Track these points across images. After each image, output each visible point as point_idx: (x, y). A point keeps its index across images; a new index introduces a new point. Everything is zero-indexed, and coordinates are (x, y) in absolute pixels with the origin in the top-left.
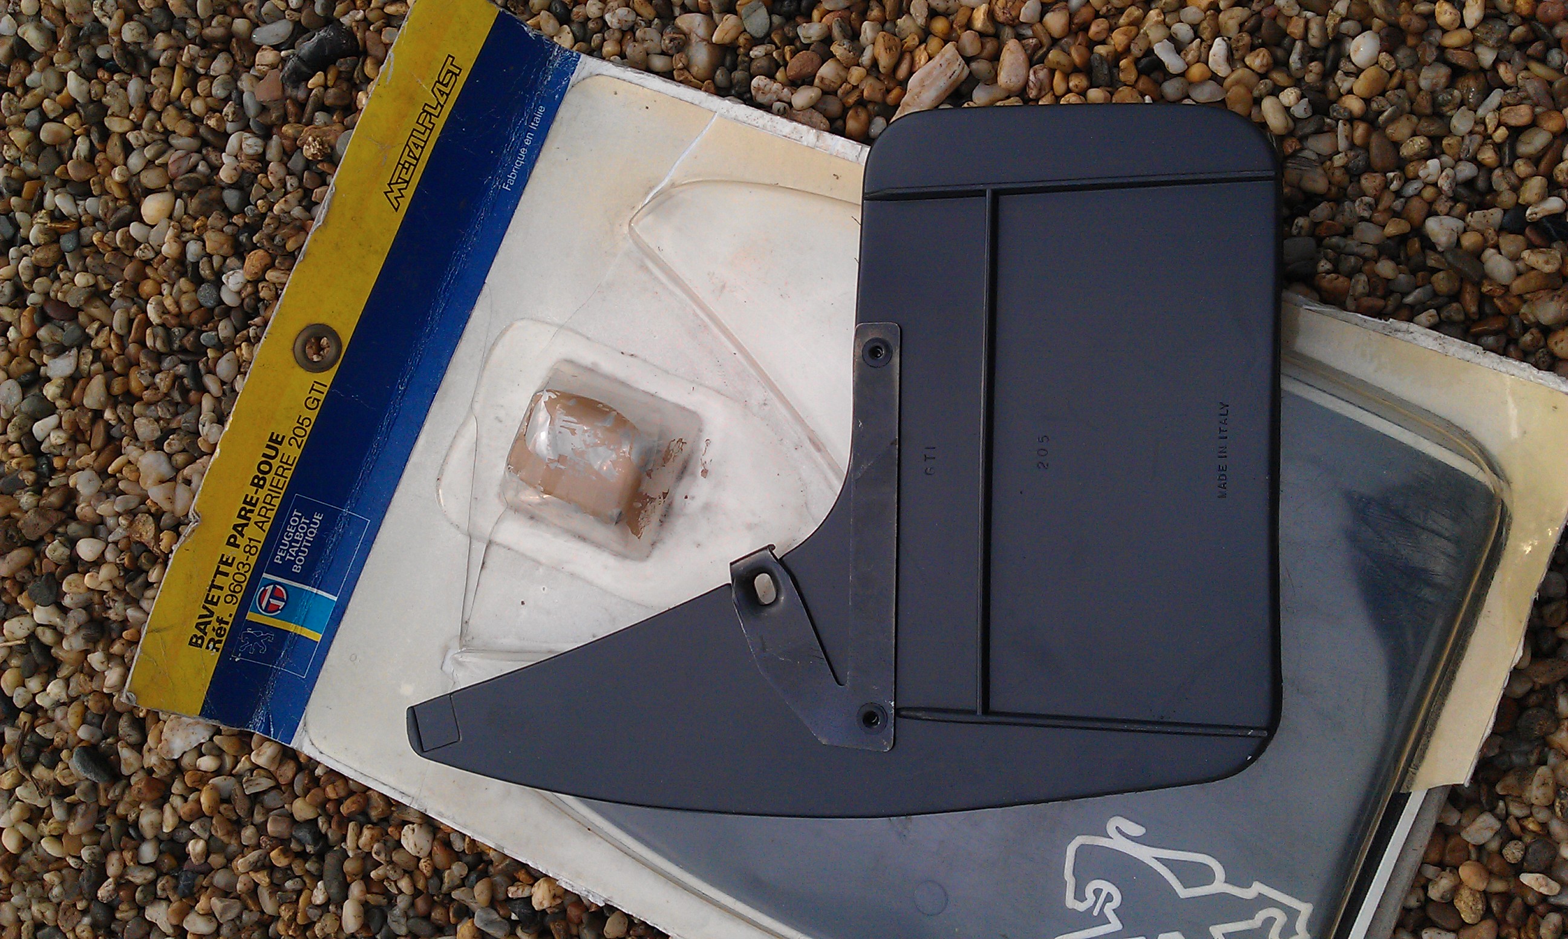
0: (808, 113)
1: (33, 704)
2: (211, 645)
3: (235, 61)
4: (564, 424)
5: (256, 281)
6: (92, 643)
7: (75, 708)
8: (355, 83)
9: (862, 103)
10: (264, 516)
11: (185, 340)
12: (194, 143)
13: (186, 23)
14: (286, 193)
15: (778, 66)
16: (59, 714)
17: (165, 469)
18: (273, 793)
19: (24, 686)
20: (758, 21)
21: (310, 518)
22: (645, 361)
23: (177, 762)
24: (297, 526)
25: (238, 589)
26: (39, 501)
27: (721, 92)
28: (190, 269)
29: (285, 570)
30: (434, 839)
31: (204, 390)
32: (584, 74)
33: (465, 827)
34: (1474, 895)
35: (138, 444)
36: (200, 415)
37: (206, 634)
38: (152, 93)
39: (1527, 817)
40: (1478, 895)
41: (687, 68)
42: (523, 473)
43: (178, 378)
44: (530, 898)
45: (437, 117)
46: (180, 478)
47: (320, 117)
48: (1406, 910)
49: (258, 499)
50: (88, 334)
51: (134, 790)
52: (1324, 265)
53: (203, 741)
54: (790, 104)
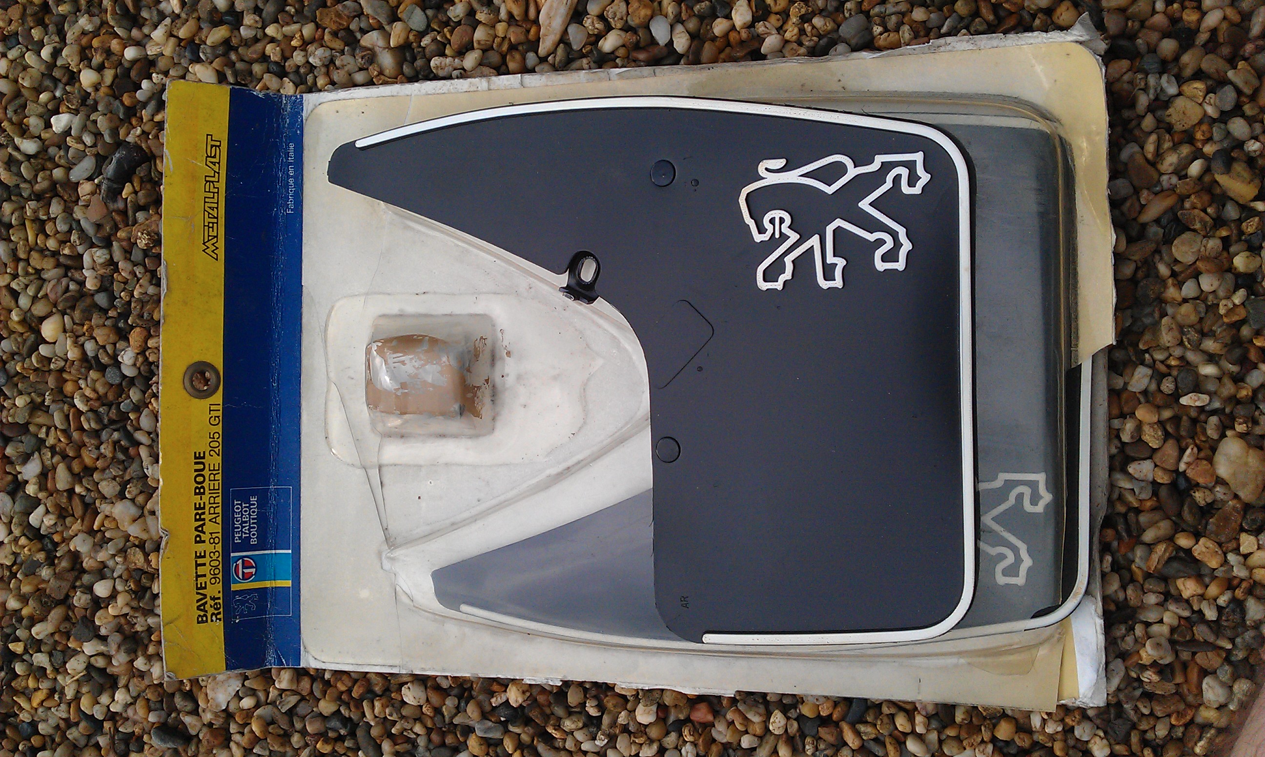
0: (478, 70)
1: (109, 714)
2: (214, 618)
3: (65, 201)
4: (395, 360)
5: (143, 351)
6: (133, 653)
7: (140, 704)
8: (154, 182)
9: (513, 47)
10: (214, 513)
11: (111, 415)
12: (59, 271)
13: (20, 188)
14: (138, 280)
15: (444, 46)
16: (130, 712)
17: (133, 511)
18: (301, 705)
19: (98, 703)
20: (418, 19)
21: (248, 502)
22: (435, 293)
23: (225, 711)
24: (241, 511)
25: (217, 571)
26: (54, 570)
27: (413, 79)
28: (93, 362)
29: (245, 545)
30: (426, 689)
31: (138, 444)
32: (311, 107)
33: (444, 670)
34: (1152, 427)
35: (107, 501)
36: (142, 462)
37: (206, 611)
38: (16, 248)
39: (1168, 358)
40: (1156, 426)
41: (381, 73)
42: (381, 407)
43: (116, 443)
44: (507, 700)
45: (218, 182)
46: (146, 512)
47: (140, 216)
48: (1111, 458)
49: (204, 503)
50: (41, 439)
51: (204, 742)
52: (877, 30)
53: (238, 689)
54: (463, 69)
